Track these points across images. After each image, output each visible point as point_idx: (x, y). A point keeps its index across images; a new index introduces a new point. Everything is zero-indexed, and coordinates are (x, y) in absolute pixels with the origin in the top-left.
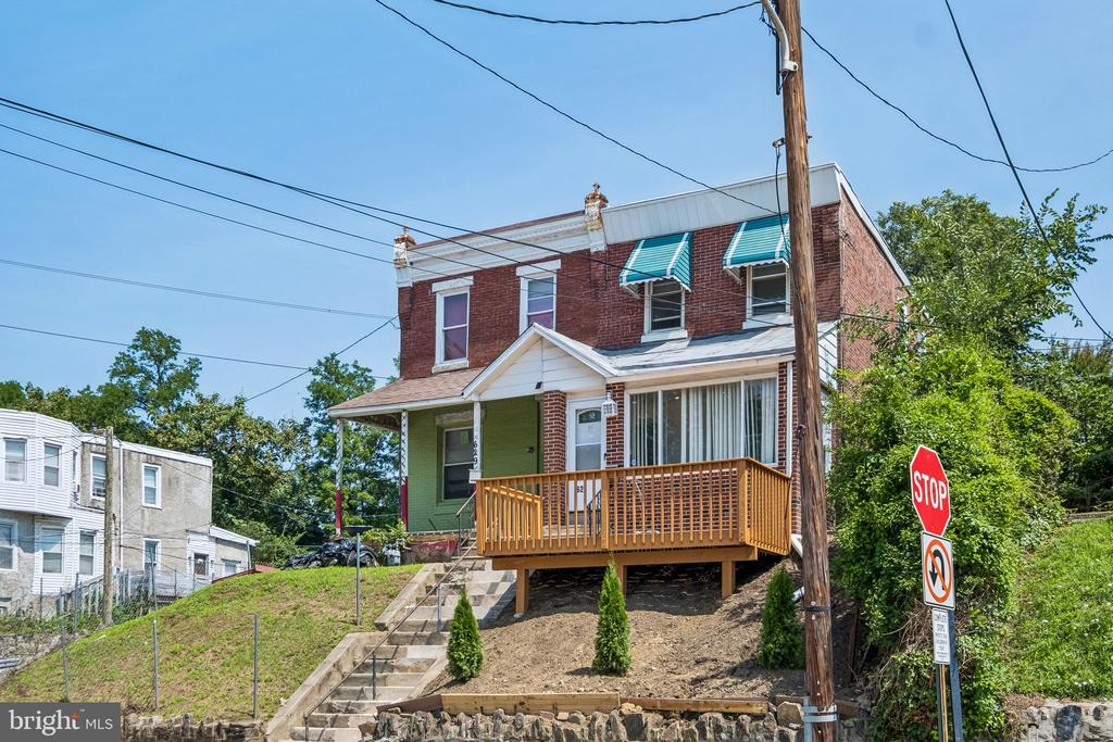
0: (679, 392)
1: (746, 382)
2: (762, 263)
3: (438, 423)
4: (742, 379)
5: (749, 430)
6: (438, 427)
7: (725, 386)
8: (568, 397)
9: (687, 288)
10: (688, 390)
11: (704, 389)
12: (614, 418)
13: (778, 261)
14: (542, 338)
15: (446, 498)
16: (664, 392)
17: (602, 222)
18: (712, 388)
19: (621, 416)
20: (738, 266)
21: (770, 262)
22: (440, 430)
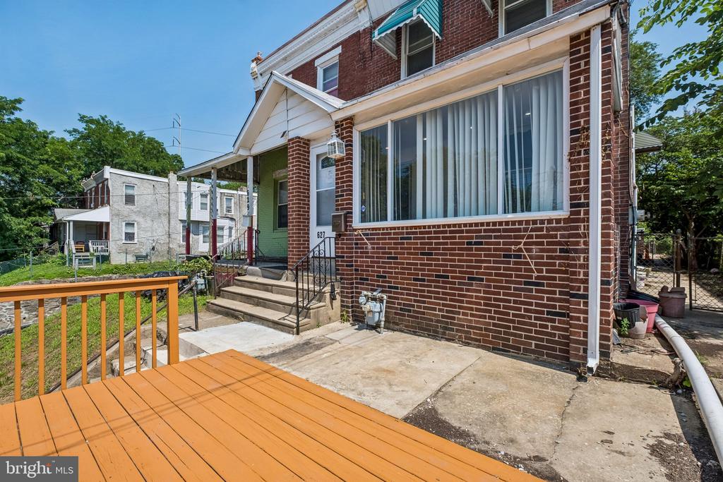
1: (506, 87)
3: (274, 177)
4: (498, 84)
5: (510, 163)
6: (274, 180)
7: (472, 101)
8: (311, 143)
9: (437, 34)
10: (424, 115)
11: (444, 111)
12: (342, 159)
14: (286, 89)
15: (279, 227)
16: (396, 123)
17: (366, 1)
18: (456, 106)
22: (276, 181)
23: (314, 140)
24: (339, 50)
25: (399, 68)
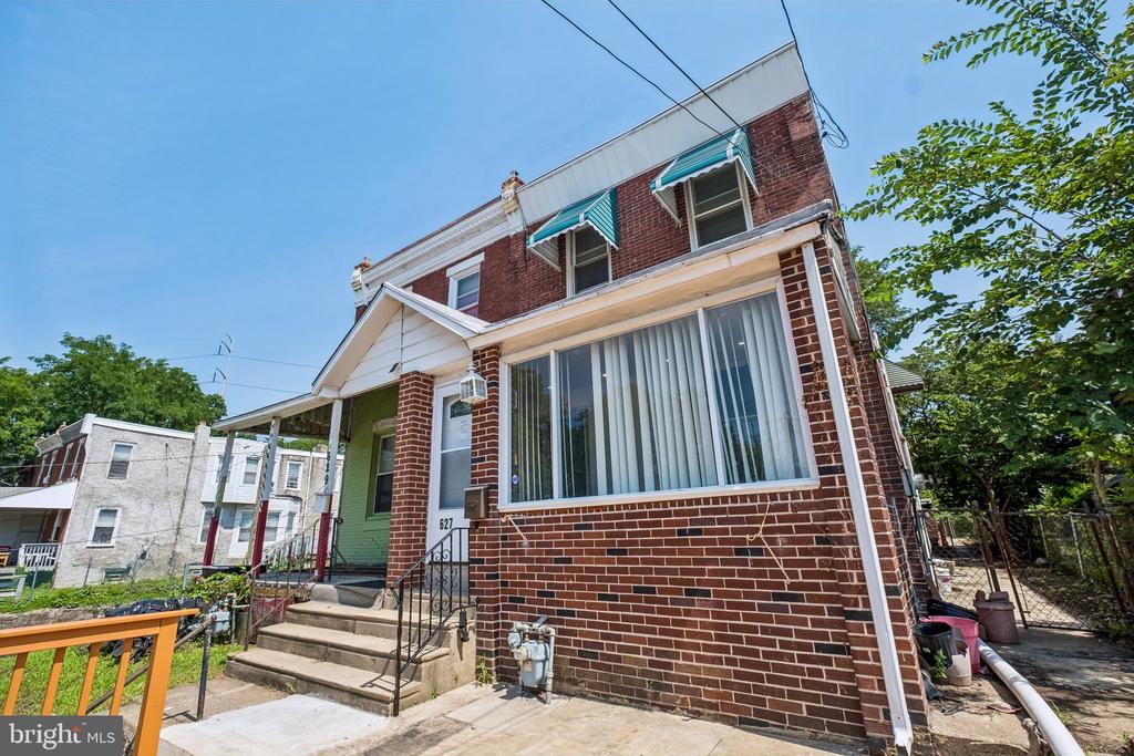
0: (585, 350)
1: (707, 311)
2: (707, 170)
3: (374, 431)
4: (698, 307)
6: (375, 434)
7: (666, 327)
8: (437, 380)
9: (612, 244)
10: (601, 344)
11: (628, 339)
12: (482, 405)
13: (731, 161)
14: (402, 306)
15: (376, 511)
16: (562, 354)
17: (518, 202)
18: (644, 333)
19: (494, 400)
20: (673, 184)
21: (719, 165)
22: (376, 437)
23: (441, 376)
24: (481, 257)
25: (564, 282)
